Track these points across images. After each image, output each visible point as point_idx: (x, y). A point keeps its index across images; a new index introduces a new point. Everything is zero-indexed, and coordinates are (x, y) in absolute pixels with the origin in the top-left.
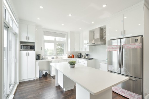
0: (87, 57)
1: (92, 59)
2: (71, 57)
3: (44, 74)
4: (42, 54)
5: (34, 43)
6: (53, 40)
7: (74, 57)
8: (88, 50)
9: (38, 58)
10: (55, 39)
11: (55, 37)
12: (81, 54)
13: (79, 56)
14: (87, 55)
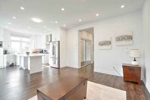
0: (45, 52)
1: (48, 53)
2: (35, 53)
3: (11, 64)
4: (9, 50)
5: (2, 42)
6: (19, 40)
7: (37, 53)
8: (45, 48)
9: (5, 52)
10: (21, 40)
11: (21, 38)
12: (42, 51)
13: (41, 52)
14: (45, 51)
